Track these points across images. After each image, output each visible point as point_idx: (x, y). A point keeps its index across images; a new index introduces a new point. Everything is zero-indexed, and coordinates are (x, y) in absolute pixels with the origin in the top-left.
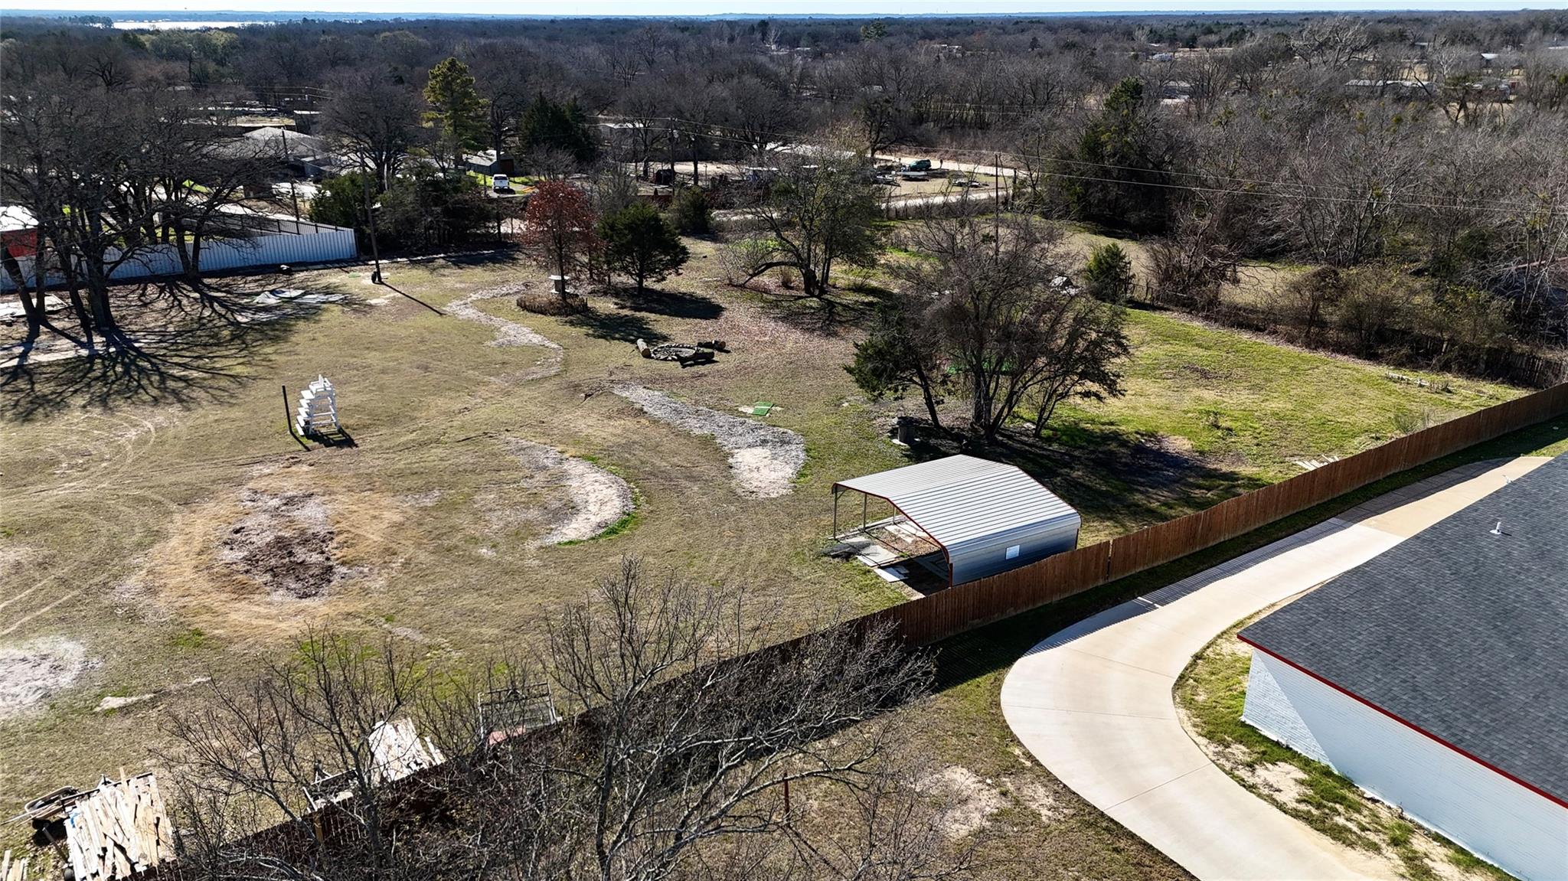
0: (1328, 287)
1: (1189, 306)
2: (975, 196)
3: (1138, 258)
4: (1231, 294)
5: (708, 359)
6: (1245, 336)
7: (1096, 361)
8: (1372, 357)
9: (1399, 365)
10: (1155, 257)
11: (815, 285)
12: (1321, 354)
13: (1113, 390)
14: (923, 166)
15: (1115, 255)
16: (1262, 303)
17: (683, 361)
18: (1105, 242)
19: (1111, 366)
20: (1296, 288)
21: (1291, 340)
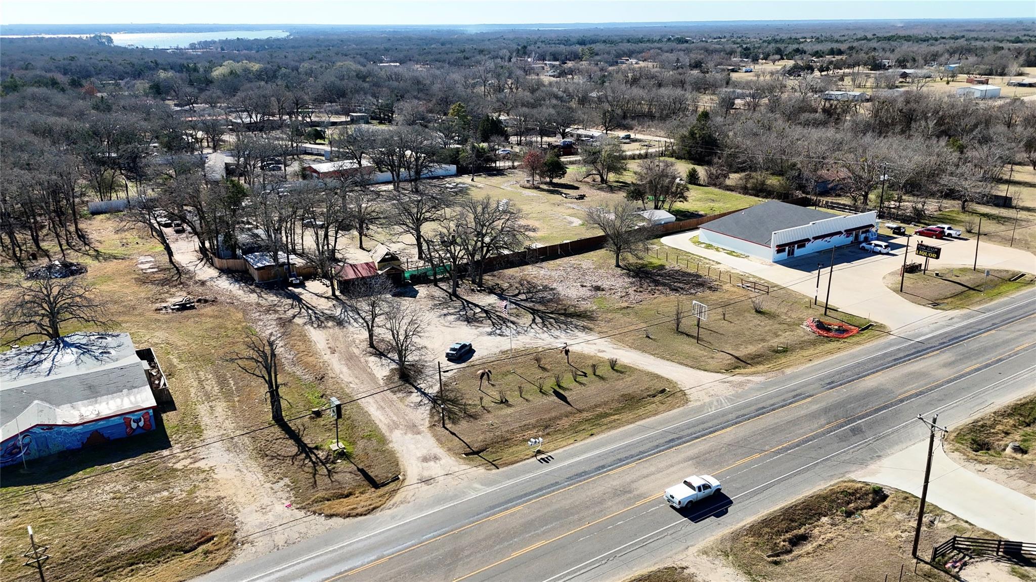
0: (748, 178)
1: (715, 185)
2: (651, 150)
3: (701, 171)
4: (728, 182)
5: (583, 199)
6: (728, 192)
7: (682, 194)
8: (758, 196)
9: (763, 197)
10: (706, 171)
11: (603, 181)
12: (746, 196)
13: (687, 201)
14: (628, 137)
15: (694, 171)
16: (734, 184)
17: (577, 199)
18: (692, 166)
19: (686, 194)
20: (741, 179)
21: (740, 193)
